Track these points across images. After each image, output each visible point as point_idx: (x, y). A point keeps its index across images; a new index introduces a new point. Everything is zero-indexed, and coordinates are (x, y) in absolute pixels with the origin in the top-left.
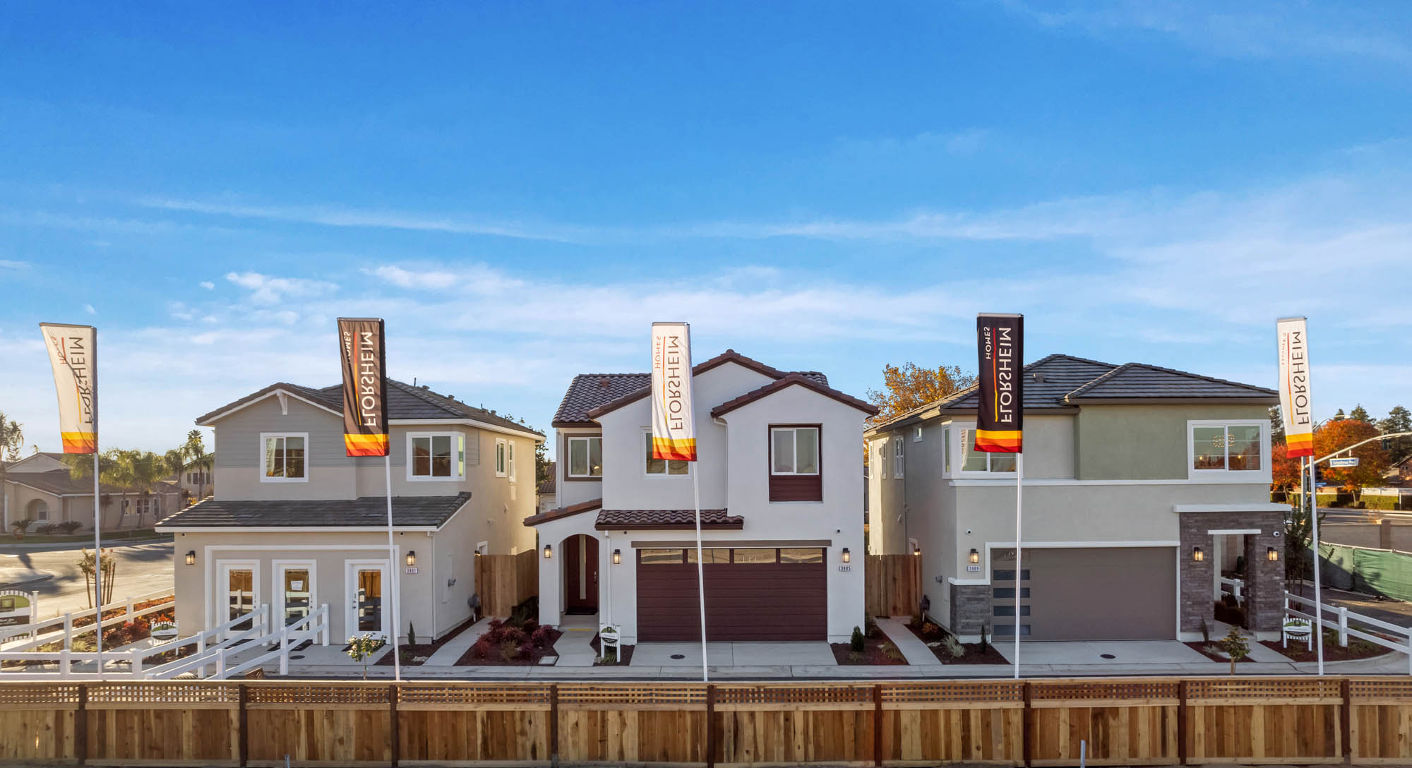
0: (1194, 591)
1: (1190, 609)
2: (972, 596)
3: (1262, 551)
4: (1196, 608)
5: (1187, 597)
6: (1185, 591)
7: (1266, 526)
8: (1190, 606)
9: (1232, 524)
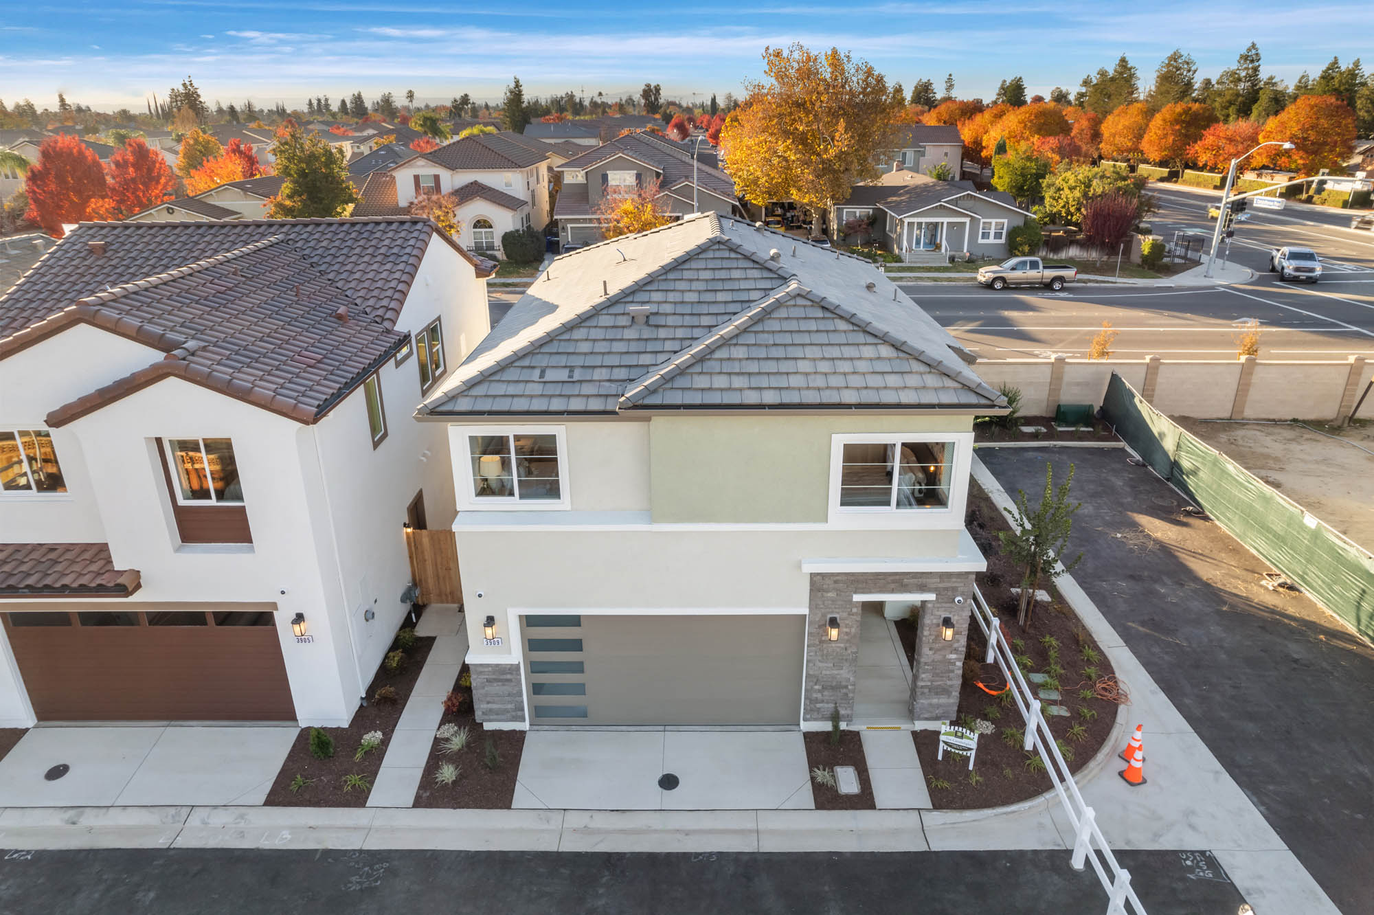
0: (824, 672)
1: (819, 696)
2: (494, 677)
3: (935, 621)
4: (826, 693)
5: (815, 680)
6: (811, 673)
7: (946, 589)
8: (819, 691)
9: (893, 586)
